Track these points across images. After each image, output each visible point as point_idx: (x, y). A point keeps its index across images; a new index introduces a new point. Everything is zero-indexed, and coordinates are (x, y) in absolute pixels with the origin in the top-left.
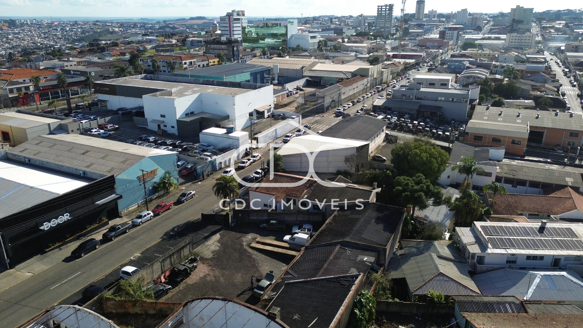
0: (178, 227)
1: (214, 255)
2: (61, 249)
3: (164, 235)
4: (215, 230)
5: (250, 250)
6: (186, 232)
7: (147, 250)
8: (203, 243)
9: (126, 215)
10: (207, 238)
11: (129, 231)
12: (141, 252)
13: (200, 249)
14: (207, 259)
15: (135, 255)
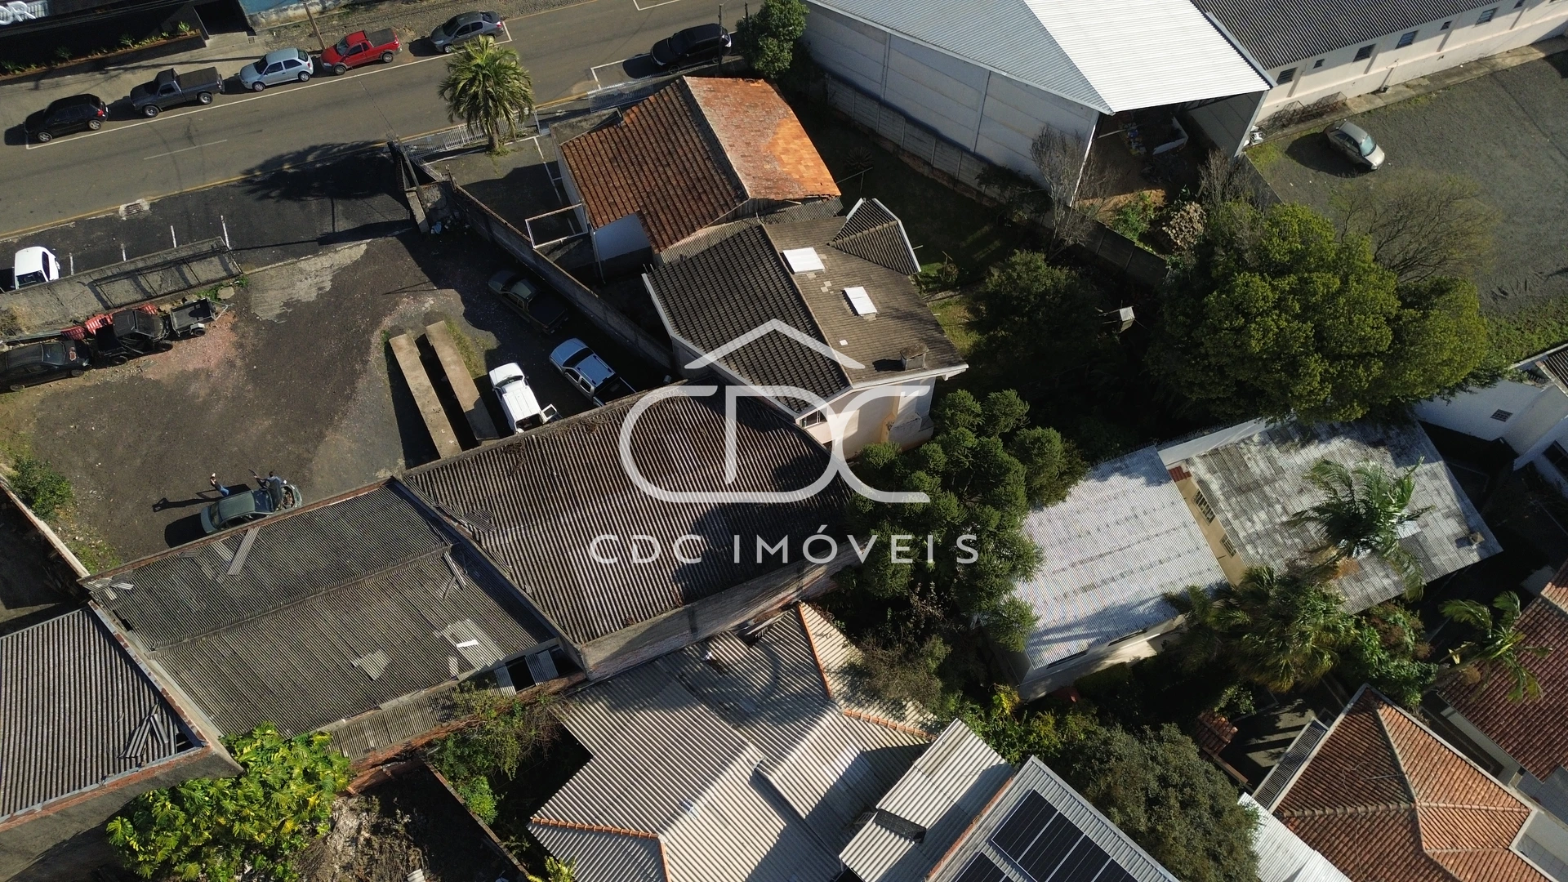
0: (325, 150)
1: (279, 316)
2: (37, 88)
3: (262, 167)
4: (382, 220)
5: (376, 356)
6: (315, 185)
7: (175, 198)
8: (298, 255)
9: (271, 31)
10: (330, 240)
11: (211, 100)
12: (156, 198)
13: (272, 273)
14: (253, 319)
15: (137, 202)
